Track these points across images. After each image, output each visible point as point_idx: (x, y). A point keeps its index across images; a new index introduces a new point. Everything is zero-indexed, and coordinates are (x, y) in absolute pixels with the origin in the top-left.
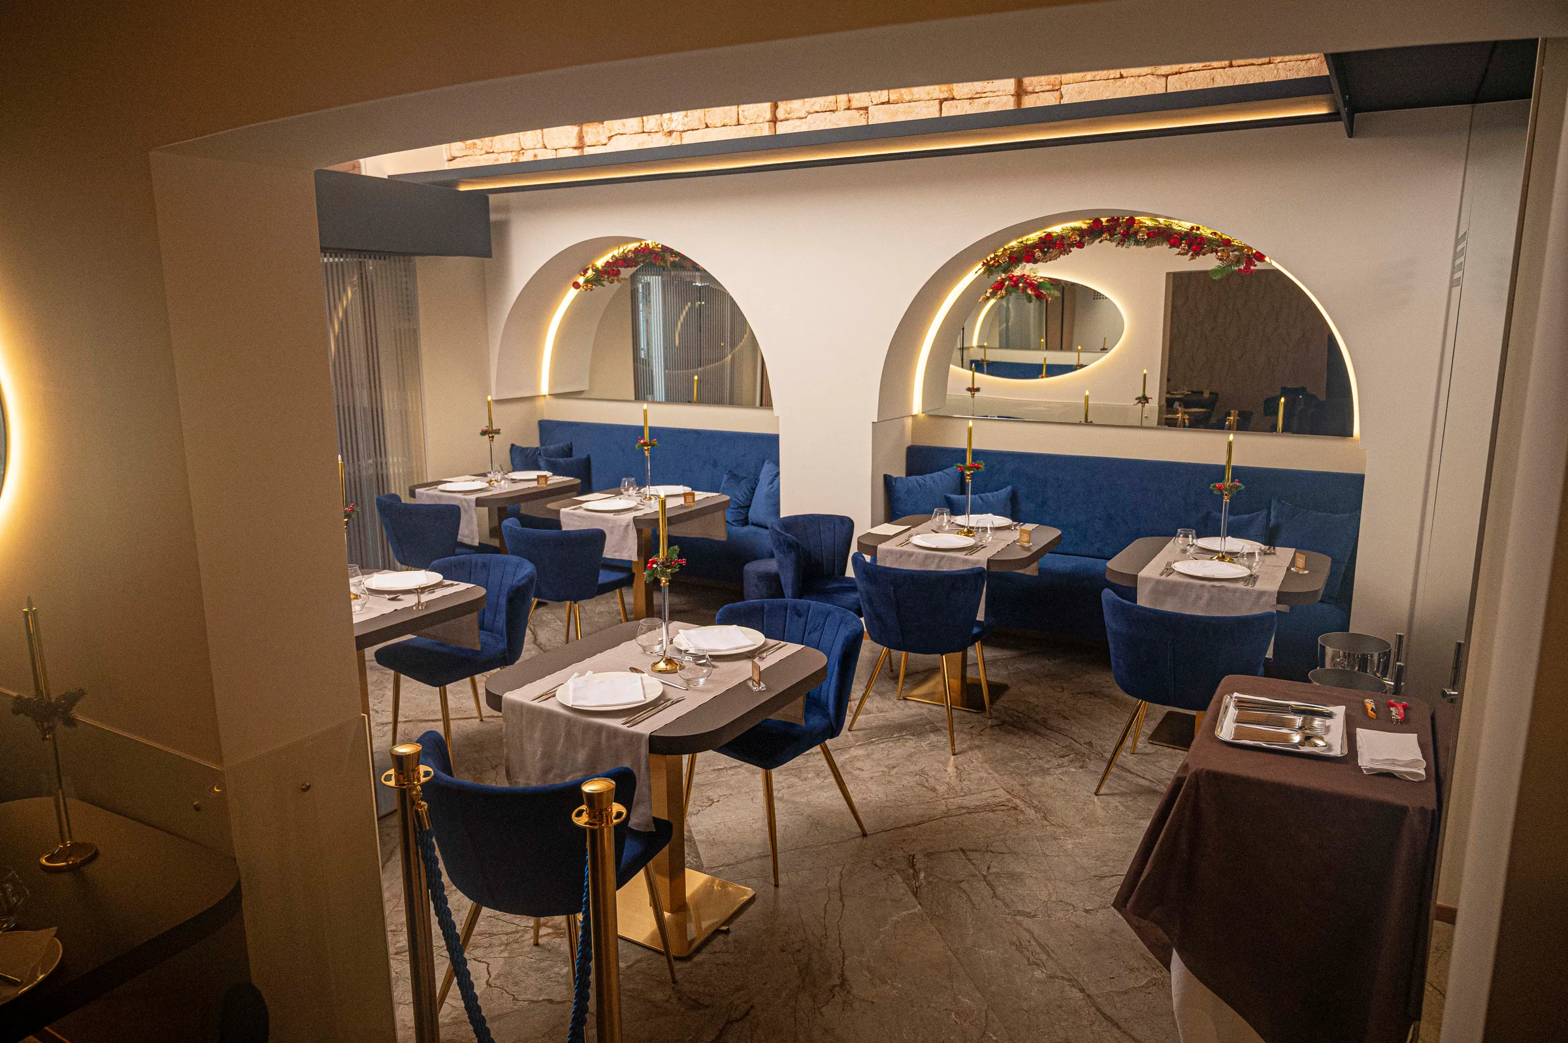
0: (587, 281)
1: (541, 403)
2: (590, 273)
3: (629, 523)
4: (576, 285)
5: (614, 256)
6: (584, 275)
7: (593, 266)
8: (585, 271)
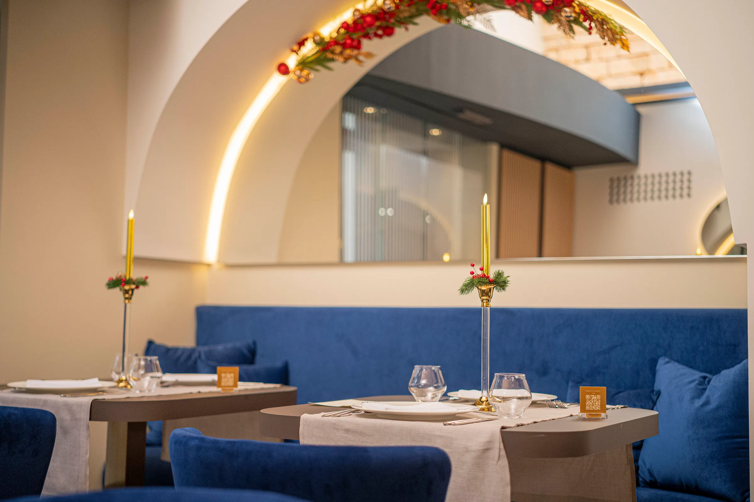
0: (303, 64)
1: (202, 275)
2: (309, 49)
3: (490, 442)
4: (283, 69)
5: (357, 10)
6: (296, 52)
7: (316, 34)
8: (301, 44)
